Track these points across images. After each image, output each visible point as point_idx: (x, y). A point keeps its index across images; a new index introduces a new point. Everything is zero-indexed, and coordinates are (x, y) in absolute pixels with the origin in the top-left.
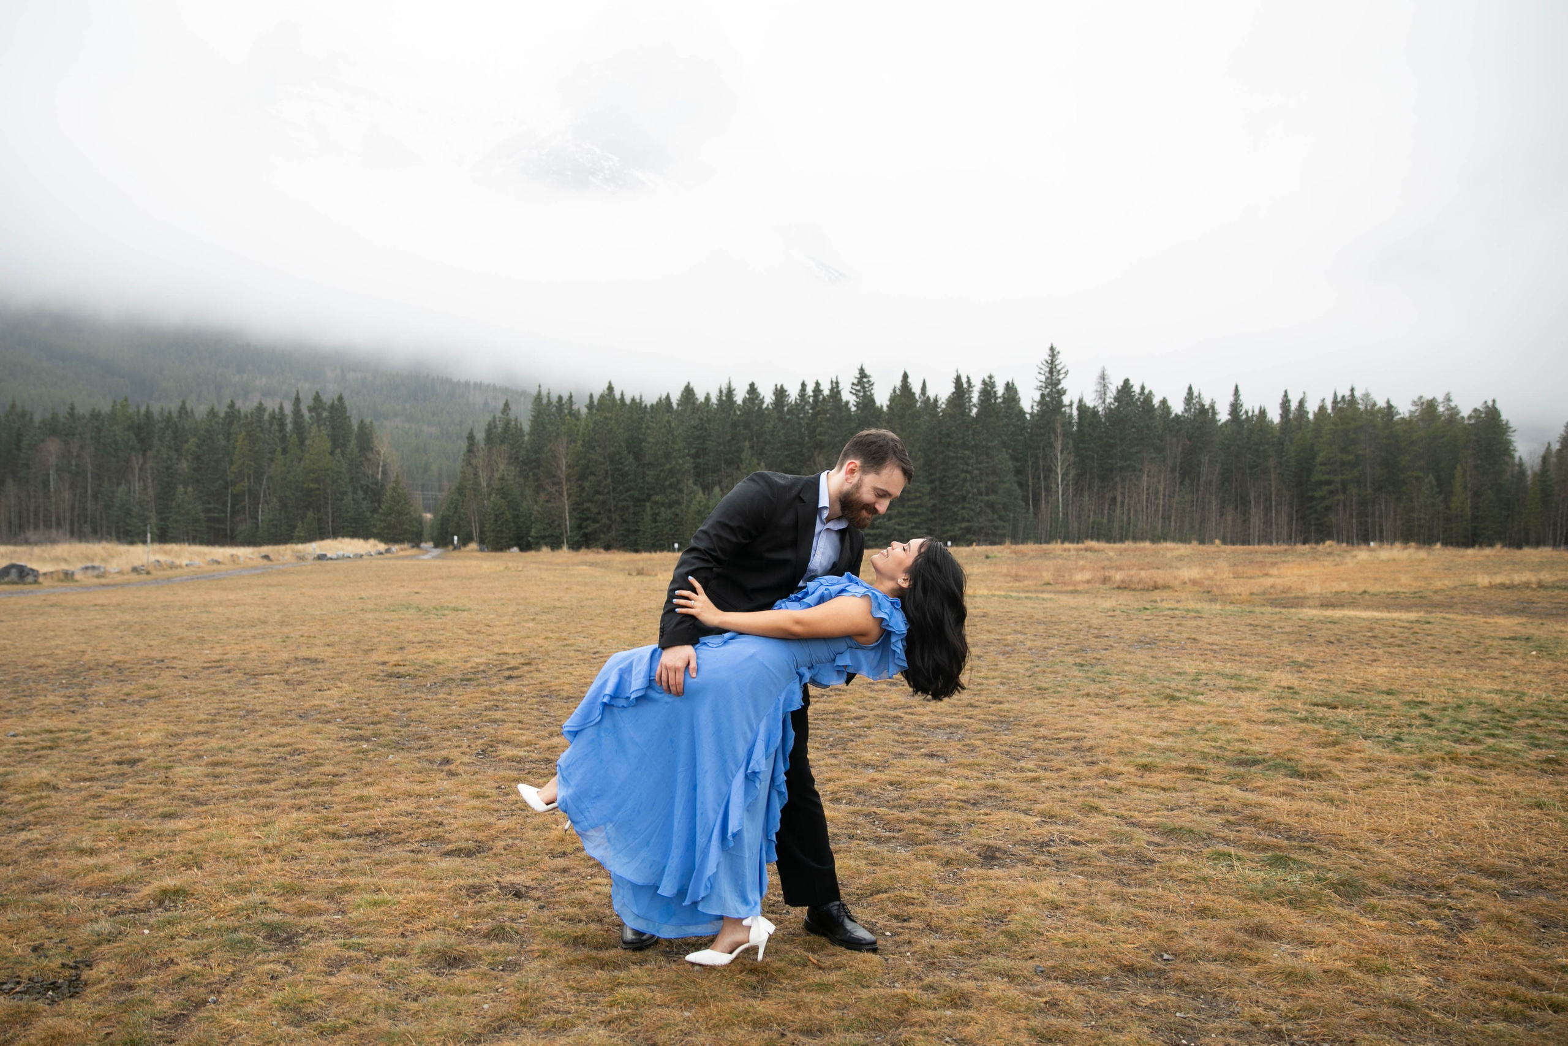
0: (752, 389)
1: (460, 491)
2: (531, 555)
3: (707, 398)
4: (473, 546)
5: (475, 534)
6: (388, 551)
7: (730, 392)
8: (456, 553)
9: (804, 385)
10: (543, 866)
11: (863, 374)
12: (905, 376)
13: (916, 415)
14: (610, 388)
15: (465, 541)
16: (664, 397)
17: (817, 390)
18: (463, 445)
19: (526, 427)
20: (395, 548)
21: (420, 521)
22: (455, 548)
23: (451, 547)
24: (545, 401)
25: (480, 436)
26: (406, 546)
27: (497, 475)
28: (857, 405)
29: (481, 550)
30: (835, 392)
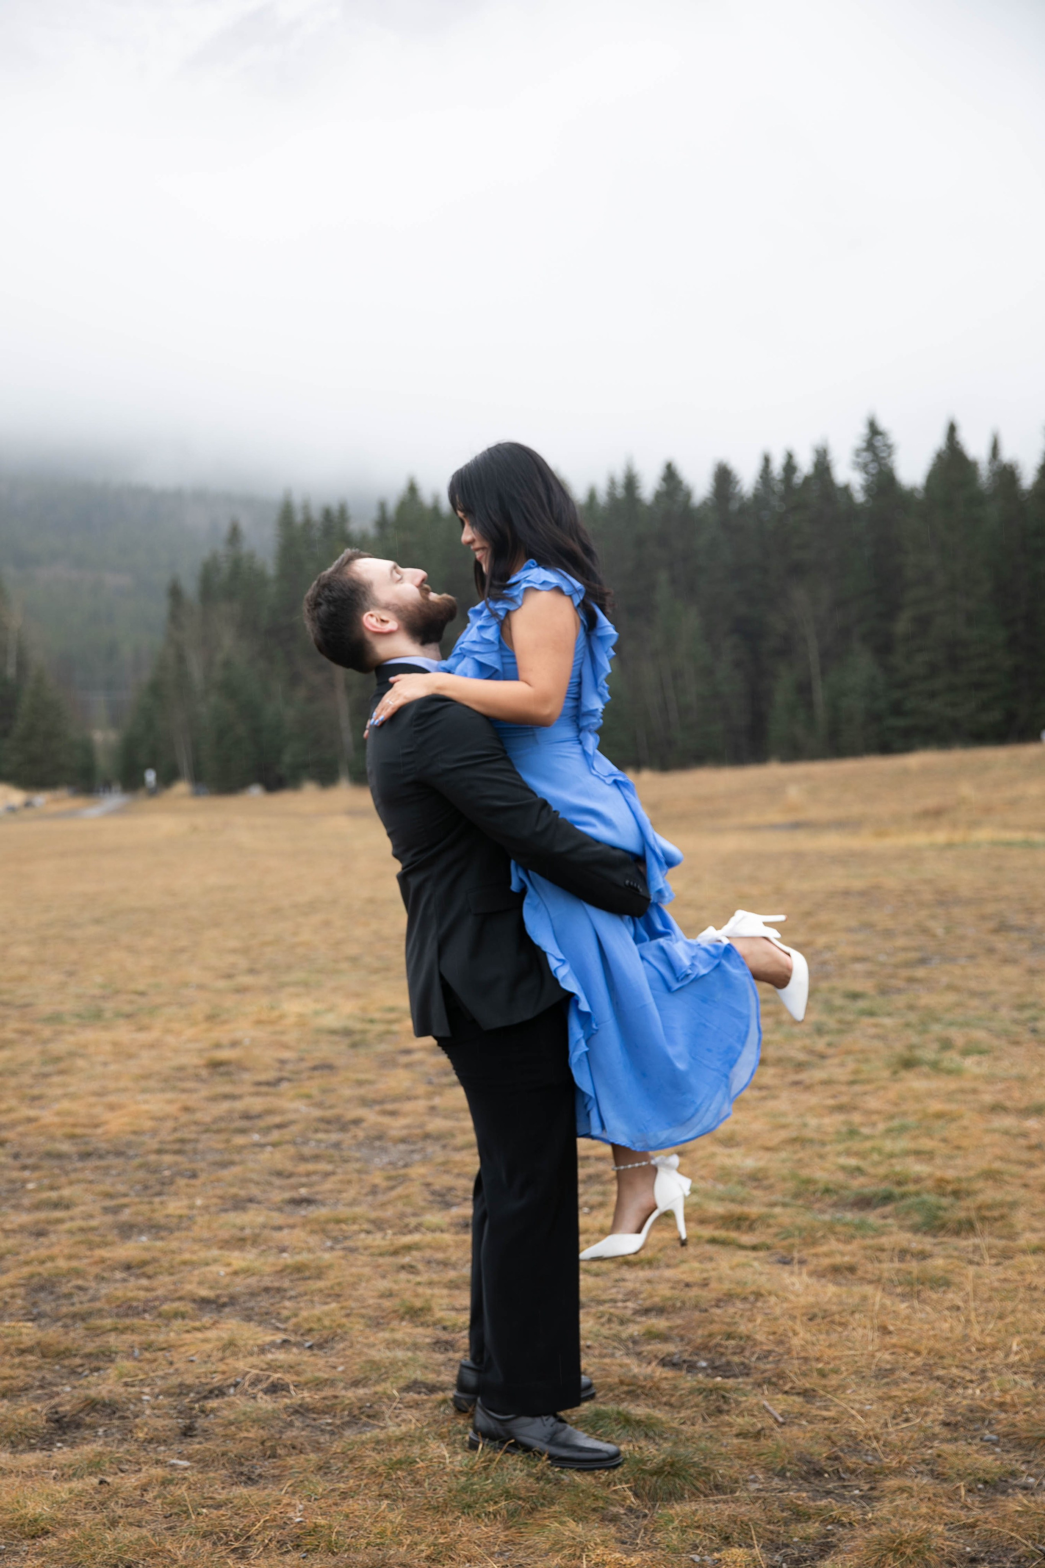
0: (670, 475)
1: (155, 689)
2: (286, 800)
3: (592, 496)
4: (182, 788)
5: (184, 764)
6: (28, 805)
7: (631, 483)
8: (153, 803)
9: (767, 460)
11: (874, 430)
12: (952, 429)
13: (978, 499)
14: (412, 489)
15: (167, 779)
17: (790, 467)
18: (160, 608)
19: (271, 568)
20: (41, 799)
21: (87, 748)
22: (153, 793)
23: (142, 793)
24: (299, 518)
25: (191, 588)
26: (62, 793)
27: (220, 657)
28: (867, 489)
29: (196, 794)
30: (822, 466)
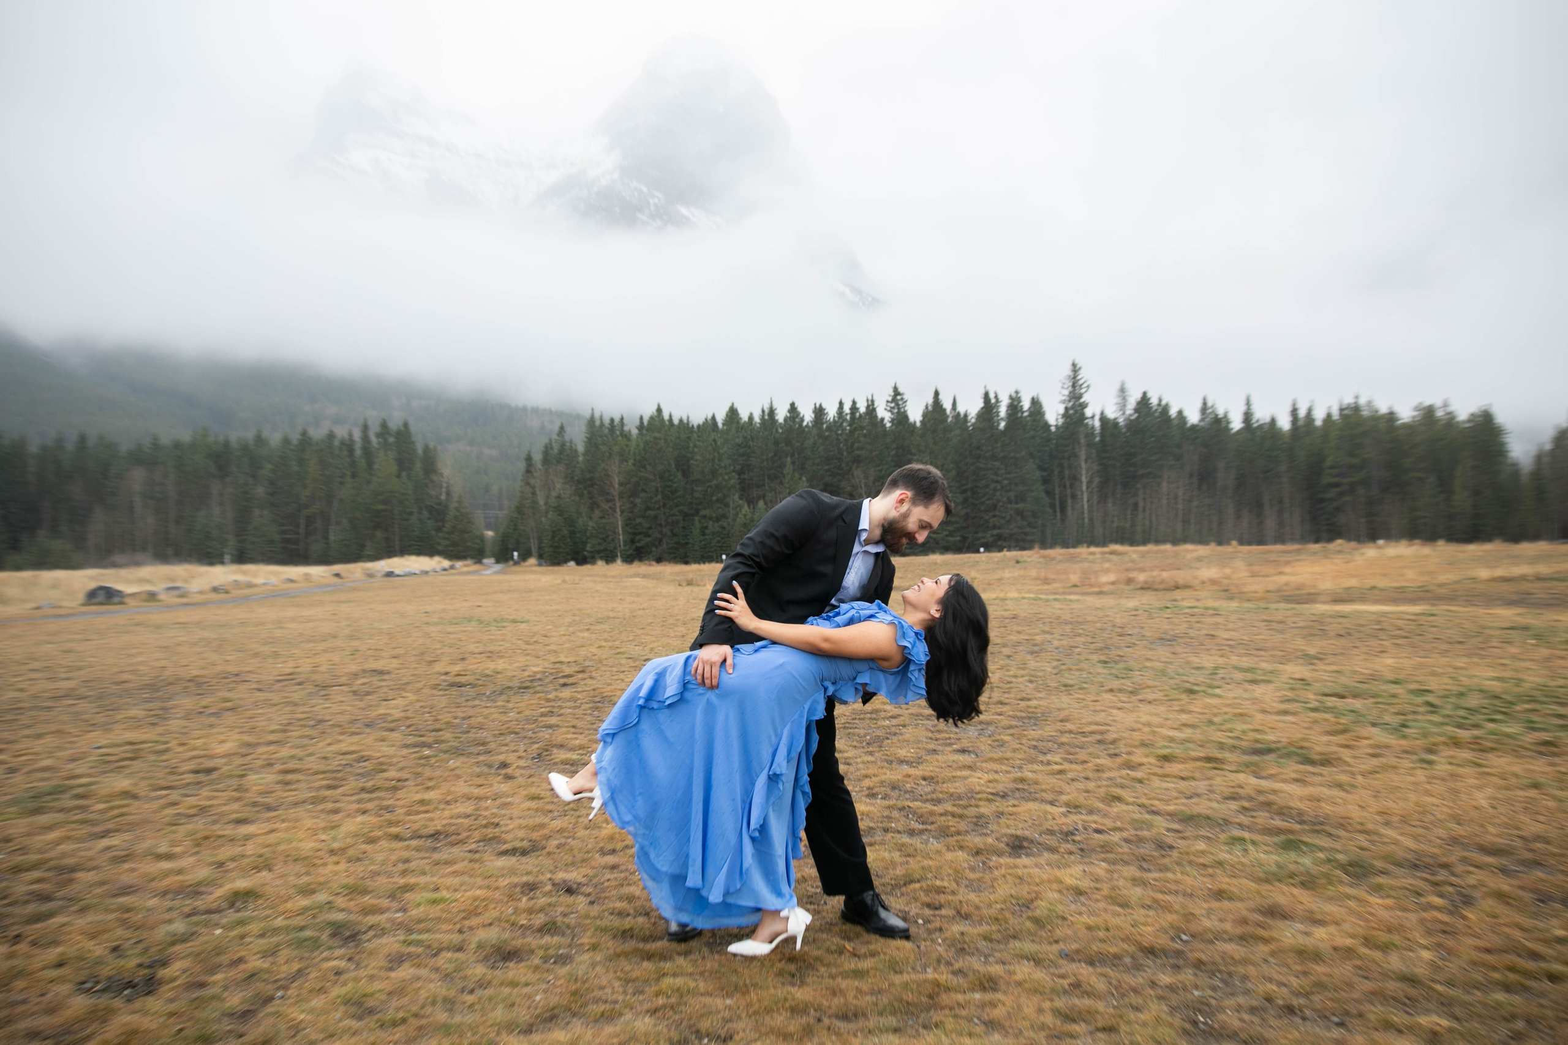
0: (793, 408)
1: (519, 509)
2: (587, 568)
3: (751, 418)
4: (532, 561)
5: (534, 550)
6: (452, 567)
7: (772, 412)
8: (516, 568)
9: (841, 404)
10: (593, 863)
11: (896, 392)
12: (937, 394)
13: (948, 429)
14: (659, 410)
15: (524, 557)
16: (710, 417)
17: (854, 408)
18: (522, 466)
19: (581, 448)
20: (459, 564)
21: (482, 538)
22: (516, 563)
23: (511, 563)
24: (598, 423)
25: (537, 457)
26: (469, 562)
27: (554, 494)
28: (892, 421)
29: (540, 565)
30: (871, 409)
